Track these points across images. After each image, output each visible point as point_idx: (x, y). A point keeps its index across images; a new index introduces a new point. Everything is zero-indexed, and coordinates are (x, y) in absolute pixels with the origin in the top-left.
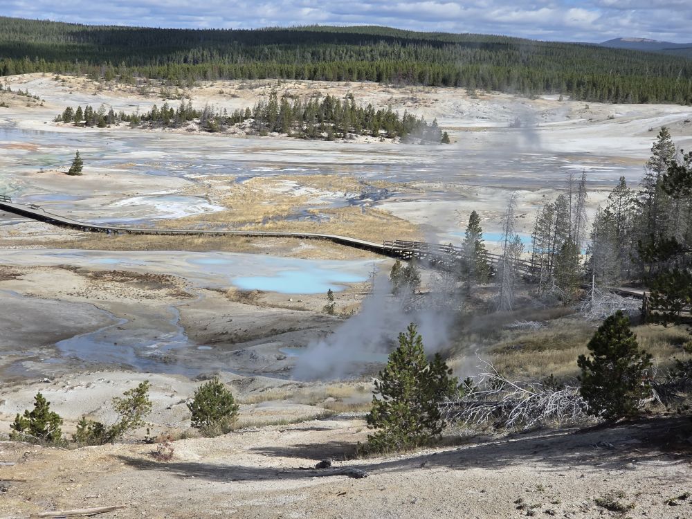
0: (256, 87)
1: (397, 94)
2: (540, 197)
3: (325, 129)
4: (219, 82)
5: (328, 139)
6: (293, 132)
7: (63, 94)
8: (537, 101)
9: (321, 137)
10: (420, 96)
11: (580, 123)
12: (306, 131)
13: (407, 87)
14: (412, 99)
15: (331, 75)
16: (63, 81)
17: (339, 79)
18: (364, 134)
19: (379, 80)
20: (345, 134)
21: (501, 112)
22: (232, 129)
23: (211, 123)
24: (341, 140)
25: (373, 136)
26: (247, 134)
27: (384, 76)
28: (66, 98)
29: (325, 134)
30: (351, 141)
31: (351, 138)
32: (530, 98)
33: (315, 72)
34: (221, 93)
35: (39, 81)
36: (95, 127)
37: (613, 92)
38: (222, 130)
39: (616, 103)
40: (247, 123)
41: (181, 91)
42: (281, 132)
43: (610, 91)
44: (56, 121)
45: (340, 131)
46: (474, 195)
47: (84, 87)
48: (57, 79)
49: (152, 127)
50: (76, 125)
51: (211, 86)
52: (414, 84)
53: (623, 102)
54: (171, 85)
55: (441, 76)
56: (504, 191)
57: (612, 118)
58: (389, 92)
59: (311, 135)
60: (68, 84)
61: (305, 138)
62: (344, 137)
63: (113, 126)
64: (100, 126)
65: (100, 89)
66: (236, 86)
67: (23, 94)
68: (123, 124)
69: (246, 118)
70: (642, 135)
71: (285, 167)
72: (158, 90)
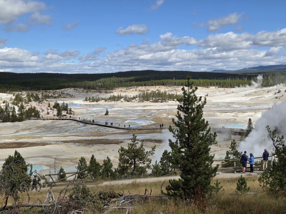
0: (131, 89)
1: (170, 88)
2: (235, 114)
3: (160, 99)
4: (120, 88)
5: (161, 102)
6: (151, 101)
7: (78, 93)
8: (209, 88)
9: (159, 102)
10: (176, 89)
11: (224, 94)
12: (154, 100)
13: (172, 87)
14: (175, 90)
15: (150, 85)
16: (77, 90)
17: (152, 85)
18: (171, 100)
19: (163, 85)
20: (165, 100)
21: (200, 92)
22: (134, 101)
23: (128, 100)
24: (165, 102)
25: (173, 101)
26: (138, 102)
27: (165, 84)
28: (79, 94)
29: (160, 101)
30: (167, 102)
31: (167, 101)
32: (207, 88)
33: (145, 84)
34: (121, 91)
35: (69, 90)
36: (95, 102)
37: (230, 85)
38: (131, 101)
39: (231, 88)
40: (137, 99)
41: (110, 91)
42: (148, 101)
43: (229, 85)
44: (84, 101)
45: (164, 100)
46: (216, 115)
47: (83, 91)
48: (75, 89)
49: (111, 101)
50: (90, 102)
51: (118, 89)
52: (174, 86)
53: (233, 88)
54: (107, 89)
55: (181, 83)
56: (224, 113)
57: (233, 92)
58: (168, 88)
59: (156, 101)
60: (78, 91)
61: (155, 102)
62: (165, 101)
63: (100, 102)
64: (97, 102)
65: (88, 92)
66: (125, 89)
67: (68, 94)
68: (103, 101)
69: (137, 97)
70: (244, 96)
71: (159, 110)
72: (104, 91)
